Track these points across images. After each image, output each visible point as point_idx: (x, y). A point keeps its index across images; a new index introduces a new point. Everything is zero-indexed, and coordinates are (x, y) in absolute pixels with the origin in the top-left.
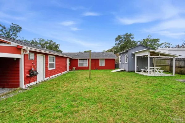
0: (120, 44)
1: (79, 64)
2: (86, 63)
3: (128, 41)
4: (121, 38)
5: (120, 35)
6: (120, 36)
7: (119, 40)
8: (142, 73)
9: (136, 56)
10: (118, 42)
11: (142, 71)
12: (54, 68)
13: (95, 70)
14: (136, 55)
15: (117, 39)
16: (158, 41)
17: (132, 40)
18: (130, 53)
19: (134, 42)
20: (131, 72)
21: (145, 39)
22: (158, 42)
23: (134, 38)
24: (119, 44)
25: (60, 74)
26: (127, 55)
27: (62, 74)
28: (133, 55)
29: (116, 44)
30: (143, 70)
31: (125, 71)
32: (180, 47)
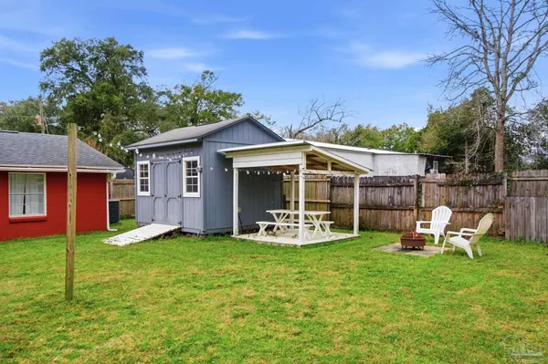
0: (72, 90)
3: (114, 81)
4: (77, 58)
5: (70, 39)
6: (70, 45)
7: (64, 69)
8: (261, 237)
9: (235, 165)
11: (262, 229)
14: (239, 163)
15: (52, 58)
16: (238, 105)
17: (136, 80)
18: (212, 151)
19: (147, 91)
20: (215, 234)
21: (190, 84)
22: (234, 107)
23: (143, 70)
24: (64, 86)
26: (197, 158)
28: (225, 161)
29: (44, 86)
30: (263, 224)
31: (180, 232)
32: (296, 135)
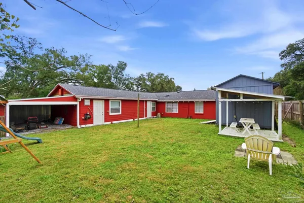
1: (167, 108)
2: (176, 108)
10: (287, 60)
12: (120, 113)
13: (187, 119)
25: (132, 120)
27: (134, 120)
